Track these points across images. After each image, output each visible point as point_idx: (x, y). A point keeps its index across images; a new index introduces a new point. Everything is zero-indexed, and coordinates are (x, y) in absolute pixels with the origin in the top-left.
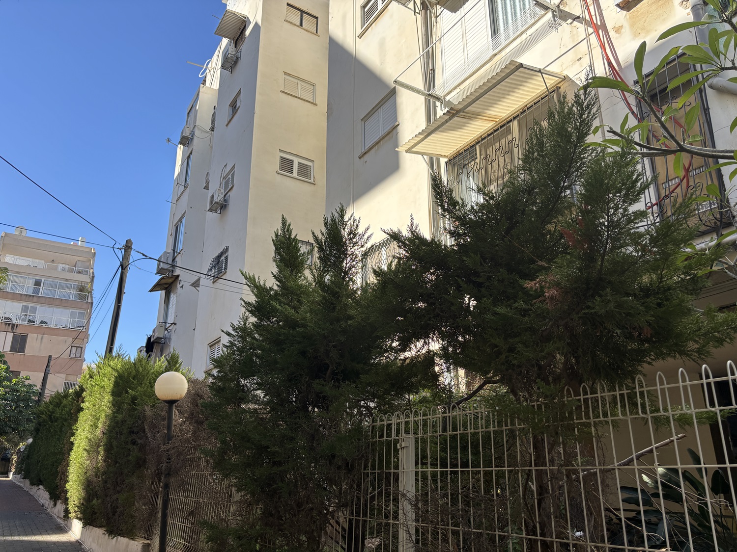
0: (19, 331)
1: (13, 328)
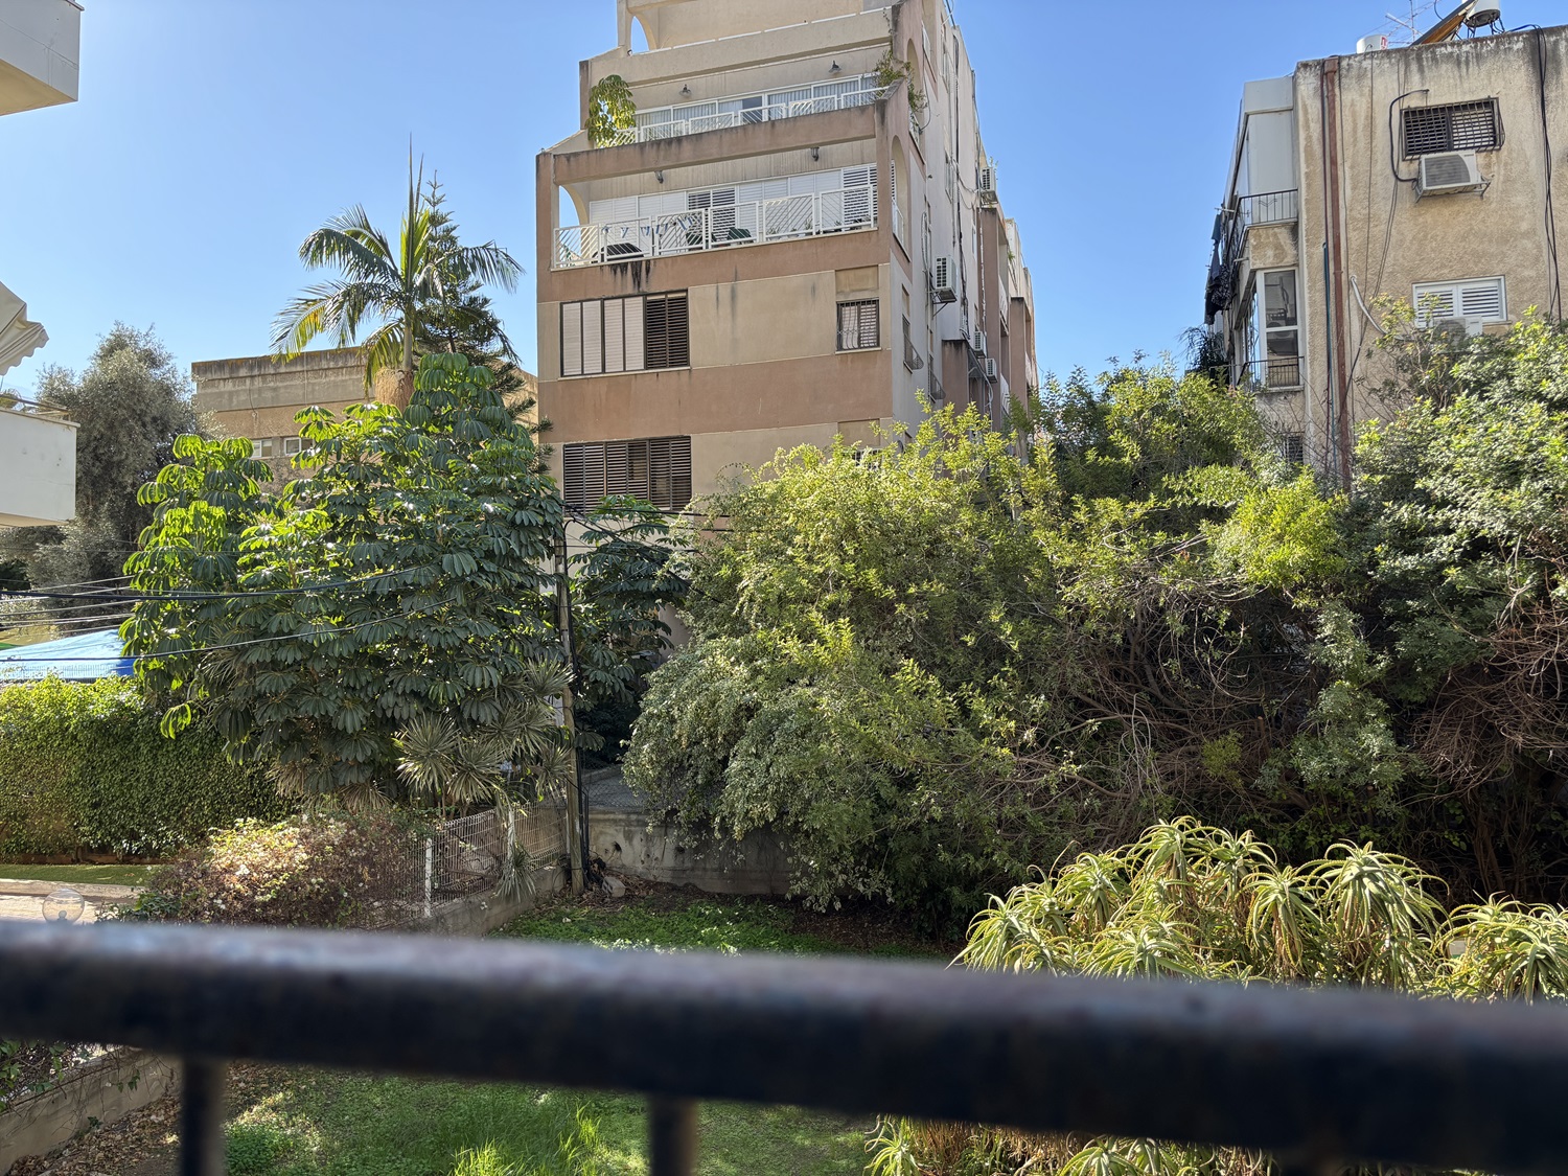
0: (658, 284)
1: (636, 276)
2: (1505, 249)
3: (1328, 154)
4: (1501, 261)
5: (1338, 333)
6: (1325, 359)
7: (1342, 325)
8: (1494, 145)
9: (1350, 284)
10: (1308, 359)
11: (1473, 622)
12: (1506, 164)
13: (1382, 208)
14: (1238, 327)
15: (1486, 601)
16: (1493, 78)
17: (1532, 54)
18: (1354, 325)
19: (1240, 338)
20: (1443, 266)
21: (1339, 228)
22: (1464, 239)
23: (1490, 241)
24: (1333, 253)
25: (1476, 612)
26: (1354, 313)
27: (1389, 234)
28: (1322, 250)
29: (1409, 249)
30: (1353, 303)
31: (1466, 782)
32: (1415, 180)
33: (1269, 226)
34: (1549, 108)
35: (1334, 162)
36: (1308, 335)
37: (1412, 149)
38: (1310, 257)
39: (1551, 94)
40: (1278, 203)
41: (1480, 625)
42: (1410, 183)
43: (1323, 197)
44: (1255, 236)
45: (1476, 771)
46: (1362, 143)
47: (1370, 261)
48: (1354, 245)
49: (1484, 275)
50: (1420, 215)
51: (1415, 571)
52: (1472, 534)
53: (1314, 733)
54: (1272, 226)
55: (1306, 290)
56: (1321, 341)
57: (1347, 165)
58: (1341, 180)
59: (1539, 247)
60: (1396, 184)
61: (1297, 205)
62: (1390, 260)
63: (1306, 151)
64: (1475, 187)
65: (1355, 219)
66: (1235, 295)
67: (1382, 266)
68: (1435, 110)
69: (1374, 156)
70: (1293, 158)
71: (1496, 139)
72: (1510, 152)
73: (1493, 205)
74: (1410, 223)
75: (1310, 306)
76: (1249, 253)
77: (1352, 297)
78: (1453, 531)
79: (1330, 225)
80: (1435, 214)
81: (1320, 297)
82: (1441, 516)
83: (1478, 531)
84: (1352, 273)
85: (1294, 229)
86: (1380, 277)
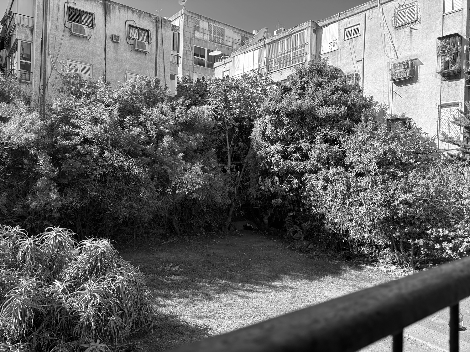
2: (93, 58)
3: (45, 10)
4: (92, 61)
5: (44, 68)
6: (39, 75)
7: (45, 66)
8: (93, 27)
9: (49, 54)
10: (34, 74)
11: (83, 161)
12: (95, 34)
13: (60, 34)
14: (9, 56)
15: (87, 156)
16: (94, 8)
17: (104, 5)
18: (49, 67)
19: (10, 60)
20: (76, 57)
21: (46, 35)
22: (82, 51)
23: (89, 54)
24: (44, 42)
25: (84, 159)
26: (49, 63)
27: (61, 42)
28: (41, 40)
29: (67, 49)
30: (49, 60)
31: (77, 206)
32: (70, 29)
33: (23, 26)
34: (107, 22)
35: (46, 14)
36: (34, 66)
37: (70, 19)
38: (37, 41)
39: (108, 19)
40: (27, 20)
41: (85, 162)
42: (69, 29)
43: (42, 23)
44: (18, 28)
45: (80, 203)
46: (55, 11)
47: (55, 48)
48: (51, 42)
49: (87, 63)
50: (71, 40)
51: (69, 145)
52: (84, 137)
53: (34, 193)
54: (25, 27)
55: (35, 51)
56: (39, 69)
57: (50, 16)
58: (48, 20)
59: (102, 60)
60: (64, 28)
61: (33, 22)
62: (61, 50)
63: (37, 6)
64: (87, 37)
65: (51, 33)
66: (9, 45)
67: (59, 51)
68: (77, 10)
69: (59, 17)
70: (33, 7)
71: (93, 26)
72: (97, 30)
73: (91, 44)
74: (68, 41)
75: (36, 57)
76: (16, 32)
77: (49, 58)
78: (79, 135)
79: (44, 33)
80: (75, 41)
81: (39, 55)
82: (77, 130)
83: (86, 136)
84: (49, 50)
85: (32, 30)
86: (58, 55)
